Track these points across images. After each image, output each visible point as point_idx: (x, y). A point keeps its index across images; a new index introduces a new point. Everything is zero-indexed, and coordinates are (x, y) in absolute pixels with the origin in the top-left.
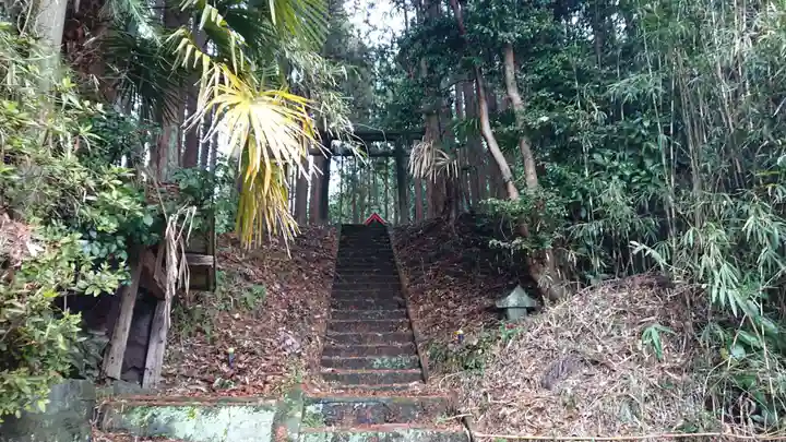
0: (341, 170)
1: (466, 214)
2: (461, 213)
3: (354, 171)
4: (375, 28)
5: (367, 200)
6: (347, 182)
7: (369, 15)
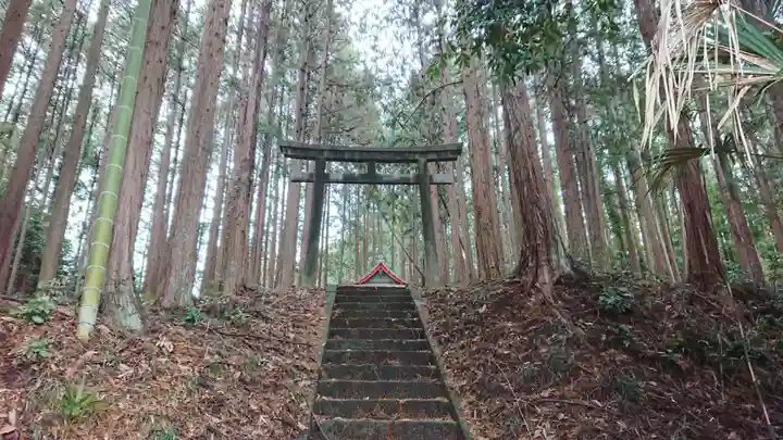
0: (344, 216)
1: (568, 277)
2: (557, 273)
3: (358, 216)
4: (383, 54)
5: (370, 248)
6: (350, 228)
7: (376, 38)
